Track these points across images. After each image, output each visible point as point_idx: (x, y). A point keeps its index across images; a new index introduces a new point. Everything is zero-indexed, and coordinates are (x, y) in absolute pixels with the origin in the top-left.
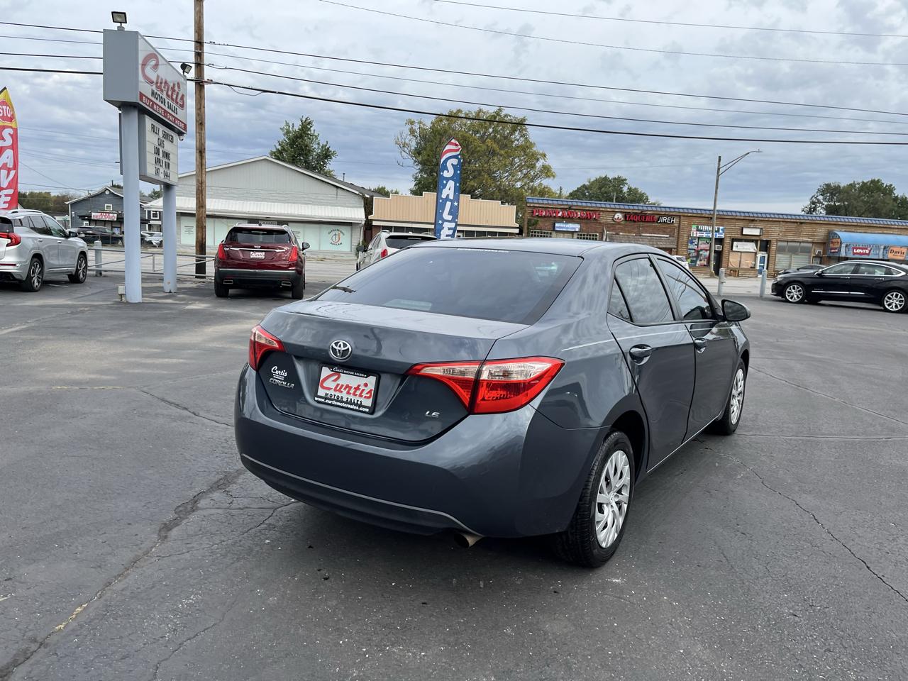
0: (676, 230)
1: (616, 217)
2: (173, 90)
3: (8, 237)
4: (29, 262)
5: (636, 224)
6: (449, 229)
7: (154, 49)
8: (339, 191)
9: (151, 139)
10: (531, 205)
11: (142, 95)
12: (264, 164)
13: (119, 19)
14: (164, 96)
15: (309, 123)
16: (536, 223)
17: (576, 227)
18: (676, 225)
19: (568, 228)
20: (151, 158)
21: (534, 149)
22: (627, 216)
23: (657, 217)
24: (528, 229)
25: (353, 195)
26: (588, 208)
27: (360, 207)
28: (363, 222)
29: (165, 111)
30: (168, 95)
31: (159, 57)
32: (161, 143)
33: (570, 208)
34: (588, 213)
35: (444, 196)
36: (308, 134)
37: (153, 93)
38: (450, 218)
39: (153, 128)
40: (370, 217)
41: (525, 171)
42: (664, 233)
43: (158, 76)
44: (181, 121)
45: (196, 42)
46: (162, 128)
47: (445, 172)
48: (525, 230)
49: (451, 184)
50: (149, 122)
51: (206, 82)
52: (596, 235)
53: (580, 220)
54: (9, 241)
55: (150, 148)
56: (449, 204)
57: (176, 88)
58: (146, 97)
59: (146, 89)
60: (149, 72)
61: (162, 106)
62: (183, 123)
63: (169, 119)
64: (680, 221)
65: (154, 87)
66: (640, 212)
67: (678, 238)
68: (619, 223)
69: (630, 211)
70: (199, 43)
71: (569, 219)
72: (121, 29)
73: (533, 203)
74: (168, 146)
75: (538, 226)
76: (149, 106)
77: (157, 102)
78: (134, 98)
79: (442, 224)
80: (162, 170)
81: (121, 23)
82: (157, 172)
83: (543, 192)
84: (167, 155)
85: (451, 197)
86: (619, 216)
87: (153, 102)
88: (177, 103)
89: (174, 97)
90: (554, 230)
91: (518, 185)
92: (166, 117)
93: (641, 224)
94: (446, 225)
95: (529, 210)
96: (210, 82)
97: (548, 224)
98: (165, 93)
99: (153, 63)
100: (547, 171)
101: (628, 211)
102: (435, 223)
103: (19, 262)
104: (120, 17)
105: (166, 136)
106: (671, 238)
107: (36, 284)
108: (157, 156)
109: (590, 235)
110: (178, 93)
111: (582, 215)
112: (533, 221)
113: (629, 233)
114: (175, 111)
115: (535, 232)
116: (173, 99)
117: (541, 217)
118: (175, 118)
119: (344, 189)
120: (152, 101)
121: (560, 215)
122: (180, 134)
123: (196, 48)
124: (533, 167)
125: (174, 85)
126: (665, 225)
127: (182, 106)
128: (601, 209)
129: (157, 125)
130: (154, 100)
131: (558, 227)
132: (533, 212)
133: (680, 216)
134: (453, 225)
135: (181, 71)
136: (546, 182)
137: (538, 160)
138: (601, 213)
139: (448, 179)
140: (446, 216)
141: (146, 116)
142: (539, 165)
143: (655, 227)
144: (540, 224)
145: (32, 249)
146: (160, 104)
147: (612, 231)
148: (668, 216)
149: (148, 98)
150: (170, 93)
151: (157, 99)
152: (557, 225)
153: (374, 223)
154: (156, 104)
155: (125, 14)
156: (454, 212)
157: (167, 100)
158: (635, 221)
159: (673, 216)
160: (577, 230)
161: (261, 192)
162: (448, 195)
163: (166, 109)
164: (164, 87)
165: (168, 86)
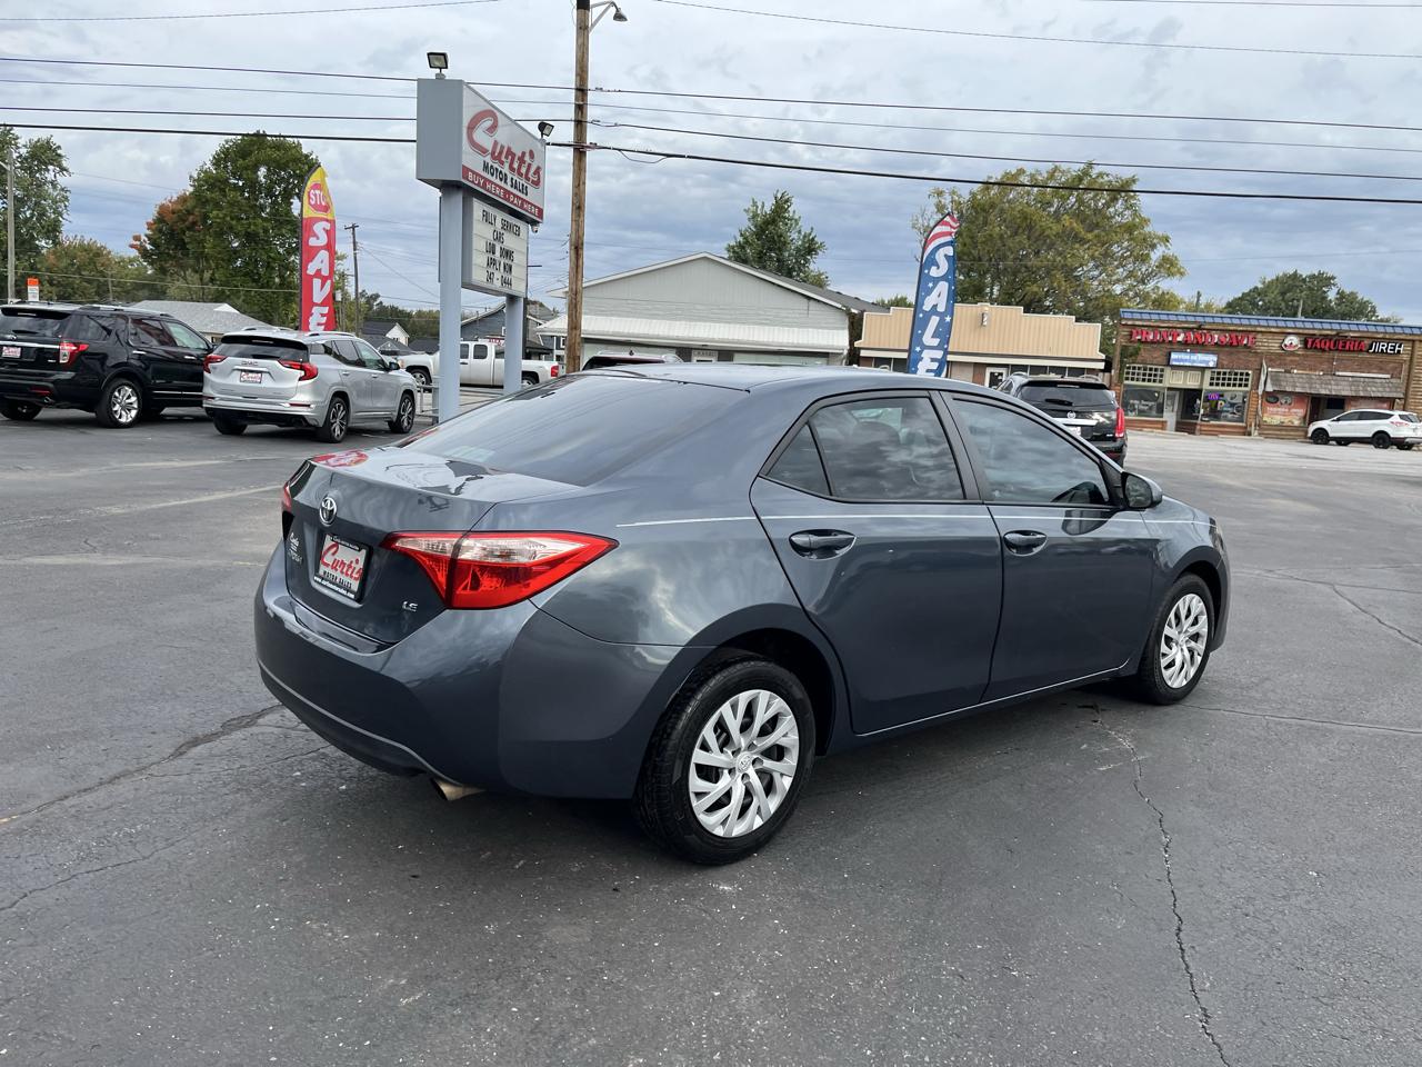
0: (1405, 367)
1: (1287, 342)
2: (522, 160)
3: (302, 368)
4: (327, 402)
5: (1326, 355)
6: (933, 360)
7: (488, 102)
8: (812, 302)
9: (482, 232)
10: (1130, 323)
11: (466, 170)
12: (705, 265)
13: (437, 64)
14: (506, 170)
15: (787, 201)
16: (1136, 352)
17: (1211, 360)
18: (1406, 357)
19: (1194, 361)
20: (479, 259)
21: (1147, 229)
22: (1309, 342)
23: (1367, 342)
24: (1121, 362)
25: (833, 310)
26: (1232, 328)
27: (843, 329)
28: (846, 352)
29: (506, 191)
30: (511, 168)
31: (498, 114)
32: (499, 238)
33: (1199, 328)
34: (1234, 335)
35: (927, 307)
36: (785, 218)
37: (486, 167)
38: (936, 342)
39: (485, 215)
40: (857, 344)
41: (1130, 267)
42: (1381, 370)
43: (496, 143)
44: (532, 205)
45: (577, 89)
46: (500, 216)
47: (934, 268)
48: (1116, 364)
49: (943, 287)
50: (478, 207)
51: (588, 147)
52: (1247, 374)
53: (1217, 348)
54: (303, 373)
55: (479, 245)
56: (935, 320)
57: (527, 158)
58: (474, 173)
59: (474, 161)
60: (481, 136)
61: (502, 184)
62: (535, 207)
63: (512, 203)
64: (1412, 351)
65: (488, 159)
66: (1334, 333)
67: (1408, 384)
68: (1292, 354)
69: (1316, 332)
70: (582, 91)
71: (1199, 347)
72: (440, 77)
73: (1133, 319)
74: (510, 241)
75: (1139, 358)
76: (478, 185)
77: (493, 179)
78: (456, 176)
79: (921, 352)
80: (497, 275)
81: (441, 68)
82: (490, 278)
83: (1164, 302)
84: (508, 254)
85: (941, 308)
86: (1293, 341)
87: (486, 180)
88: (527, 179)
89: (523, 170)
90: (1168, 364)
91: (1118, 289)
92: (508, 200)
93: (1336, 355)
94: (927, 355)
95: (1125, 332)
96: (594, 146)
97: (1158, 355)
98: (507, 165)
99: (488, 123)
100: (1169, 266)
101: (1311, 332)
102: (909, 351)
103: (314, 403)
104: (439, 60)
105: (507, 226)
106: (1393, 381)
107: (338, 432)
108: (491, 255)
109: (1236, 374)
110: (529, 165)
111: (1222, 338)
112: (1131, 350)
113: (1311, 370)
114: (524, 190)
115: (1134, 368)
116: (520, 174)
117: (1146, 342)
118: (523, 200)
119: (819, 301)
120: (482, 177)
121: (1180, 339)
122: (534, 223)
123: (576, 99)
124: (1144, 259)
125: (524, 154)
126: (1384, 358)
127: (536, 184)
128: (1259, 329)
129: (493, 211)
130: (489, 176)
131: (1175, 360)
132: (1131, 335)
133: (1413, 341)
134: (939, 354)
135: (538, 134)
136: (1166, 284)
137: (1153, 246)
138: (1259, 336)
139: (936, 280)
140: (928, 339)
141: (475, 199)
142: (1156, 255)
143: (1363, 360)
144: (1144, 354)
145: (334, 385)
146: (498, 181)
147: (1279, 366)
148: (1389, 341)
149: (477, 174)
150: (516, 166)
151: (492, 175)
152: (1174, 356)
153: (863, 353)
154: (490, 181)
155: (444, 55)
156: (944, 333)
157: (509, 176)
158: (1323, 350)
159: (1400, 341)
160: (1211, 365)
161: (698, 307)
162: (935, 306)
163: (508, 188)
164: (506, 157)
165: (513, 155)
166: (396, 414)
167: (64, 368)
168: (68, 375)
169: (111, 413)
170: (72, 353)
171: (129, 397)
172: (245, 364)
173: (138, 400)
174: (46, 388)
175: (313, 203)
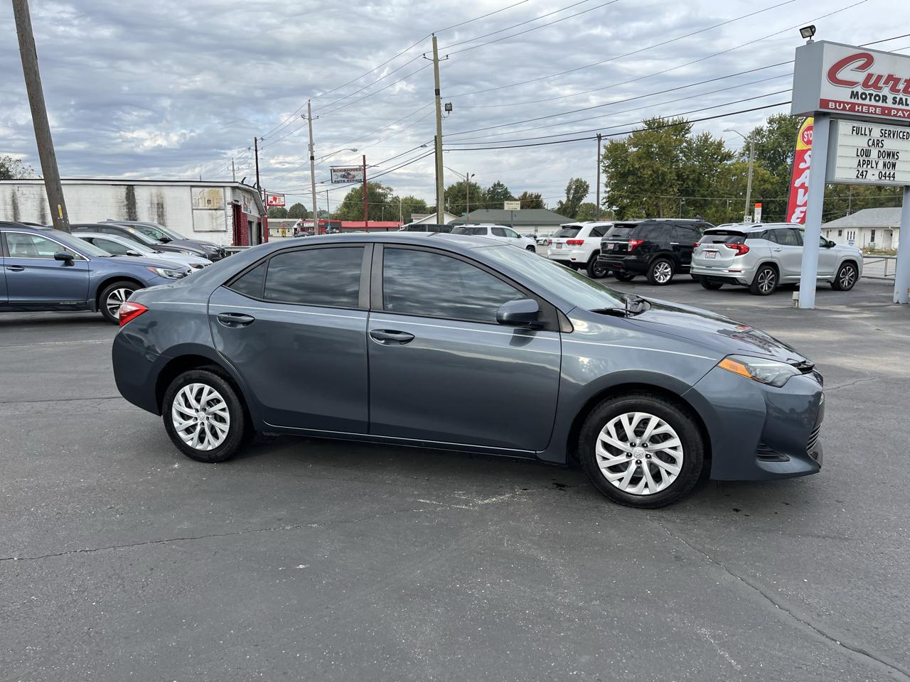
4: (755, 269)
9: (851, 143)
11: (824, 103)
13: (808, 34)
14: (884, 93)
20: (846, 163)
30: (893, 89)
31: (875, 54)
32: (876, 144)
37: (854, 95)
39: (856, 130)
43: (870, 76)
46: (876, 131)
50: (845, 126)
54: (738, 251)
55: (846, 153)
58: (835, 102)
60: (848, 74)
61: (879, 104)
63: (894, 115)
65: (858, 89)
72: (810, 42)
74: (890, 144)
76: (844, 109)
77: (865, 102)
80: (872, 172)
81: (810, 36)
82: (861, 175)
84: (889, 154)
87: (854, 104)
92: (889, 114)
98: (887, 89)
99: (859, 63)
103: (744, 269)
104: (807, 31)
105: (888, 134)
107: (766, 288)
108: (863, 158)
116: (907, 93)
120: (848, 103)
129: (863, 125)
130: (858, 101)
141: (841, 121)
145: (761, 258)
146: (872, 103)
149: (842, 102)
150: (901, 87)
151: (864, 99)
154: (860, 104)
155: (813, 27)
157: (891, 96)
163: (889, 104)
164: (886, 82)
165: (897, 81)
166: (834, 277)
167: (630, 254)
168: (633, 257)
169: (653, 278)
170: (634, 246)
171: (666, 268)
172: (708, 247)
173: (671, 270)
174: (620, 264)
175: (806, 140)
